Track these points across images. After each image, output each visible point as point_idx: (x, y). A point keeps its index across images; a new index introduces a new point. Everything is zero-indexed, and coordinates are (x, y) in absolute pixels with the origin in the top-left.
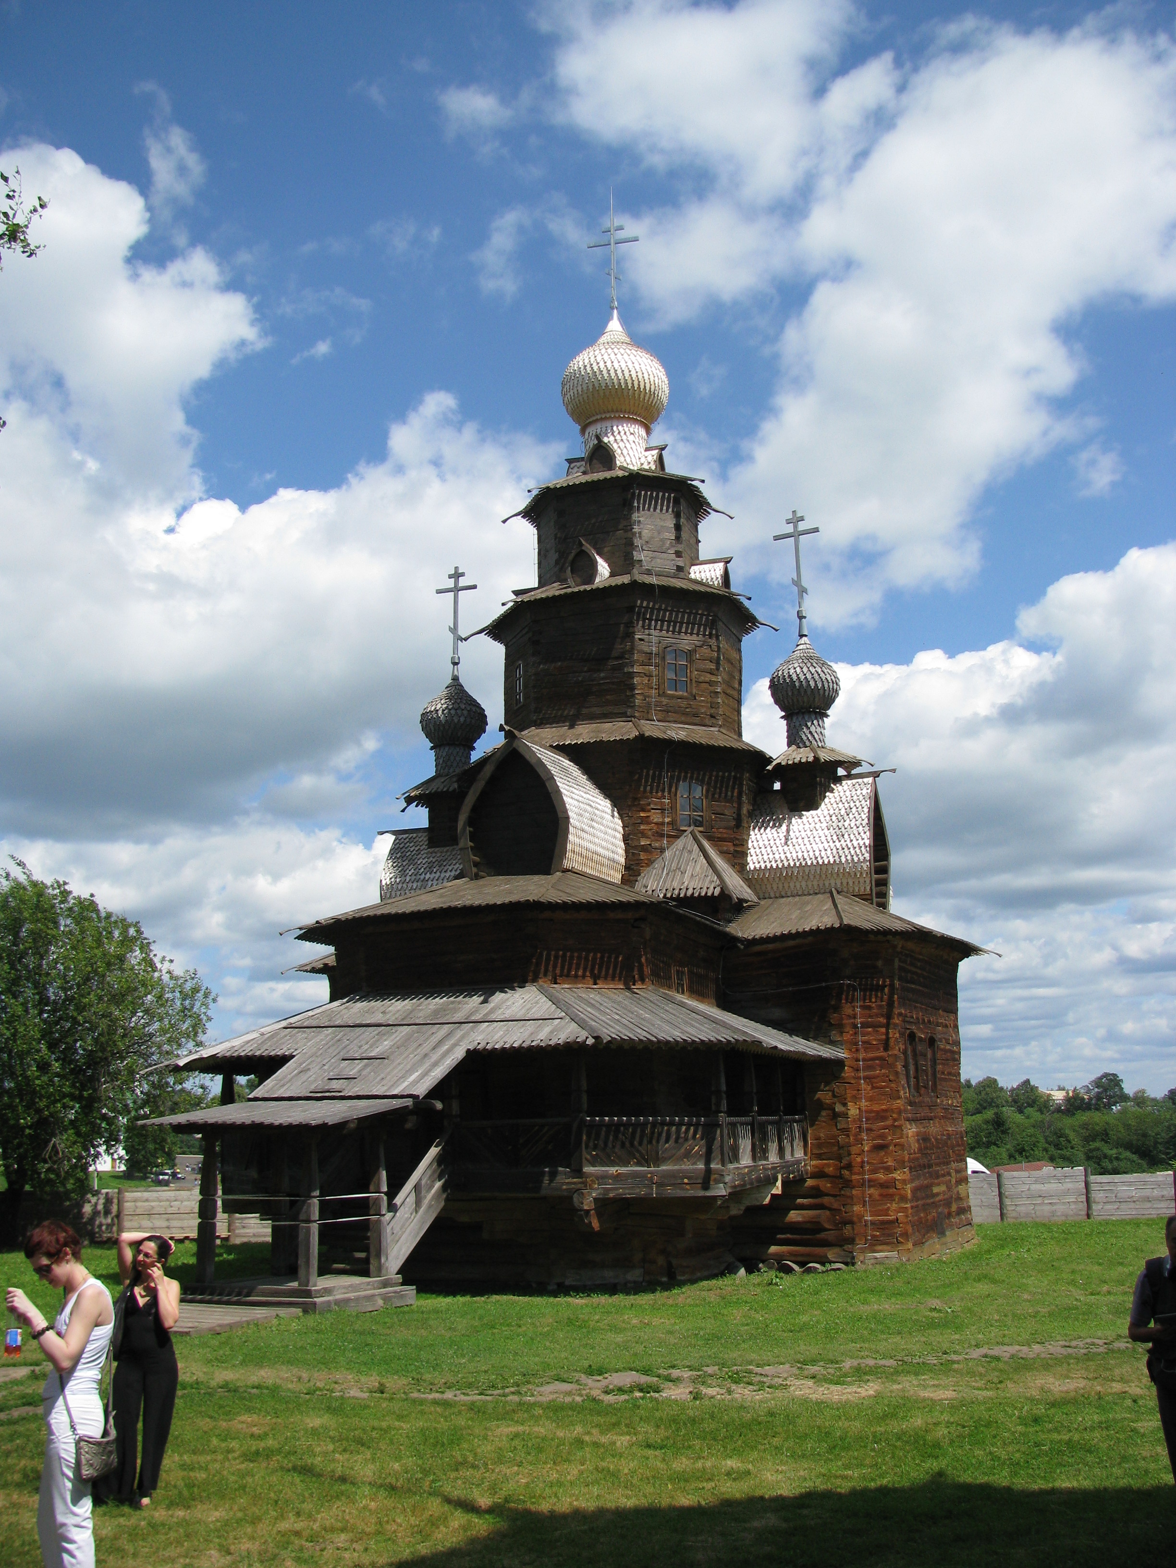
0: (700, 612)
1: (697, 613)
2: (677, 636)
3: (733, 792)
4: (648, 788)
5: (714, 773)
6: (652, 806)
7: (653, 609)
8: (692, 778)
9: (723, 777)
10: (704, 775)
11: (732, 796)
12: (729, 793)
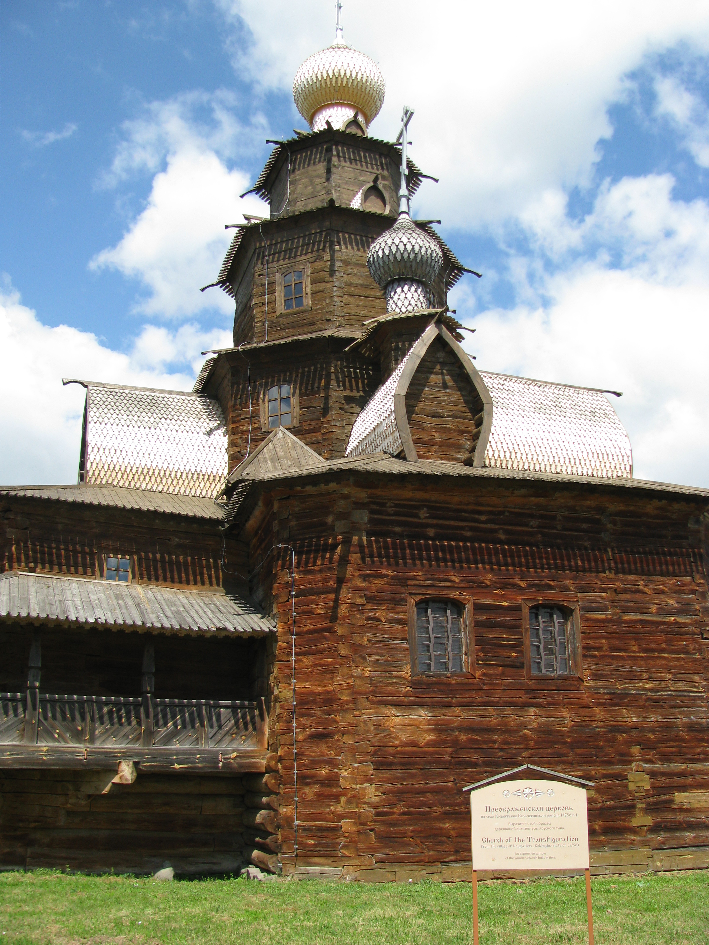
0: (313, 232)
1: (310, 234)
2: (293, 261)
3: (320, 383)
4: (238, 401)
5: (300, 371)
6: (243, 416)
7: (271, 245)
8: (279, 380)
9: (309, 372)
10: (291, 374)
11: (319, 387)
12: (316, 385)
